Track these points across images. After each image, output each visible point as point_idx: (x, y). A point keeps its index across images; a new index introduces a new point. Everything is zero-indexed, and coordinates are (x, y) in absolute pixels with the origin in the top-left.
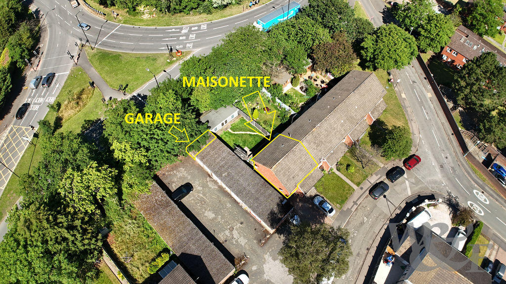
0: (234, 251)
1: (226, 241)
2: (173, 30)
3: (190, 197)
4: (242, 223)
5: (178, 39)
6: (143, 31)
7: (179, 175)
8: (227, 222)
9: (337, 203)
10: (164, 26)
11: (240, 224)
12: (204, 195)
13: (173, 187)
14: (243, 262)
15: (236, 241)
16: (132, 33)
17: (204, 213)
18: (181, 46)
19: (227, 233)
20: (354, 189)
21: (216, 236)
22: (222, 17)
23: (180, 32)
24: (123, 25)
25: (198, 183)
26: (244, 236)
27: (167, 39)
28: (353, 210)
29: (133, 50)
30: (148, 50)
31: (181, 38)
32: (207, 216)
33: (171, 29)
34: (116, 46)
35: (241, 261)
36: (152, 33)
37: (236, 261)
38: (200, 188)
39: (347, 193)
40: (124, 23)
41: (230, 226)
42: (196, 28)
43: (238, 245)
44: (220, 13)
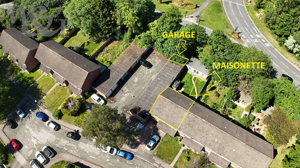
0: (117, 96)
1: (123, 91)
2: (256, 30)
3: (144, 68)
4: (134, 96)
5: (249, 34)
6: (246, 17)
7: (156, 60)
8: (133, 89)
9: (157, 152)
10: (256, 25)
11: (133, 95)
12: (147, 75)
13: (148, 60)
14: (112, 101)
15: (123, 95)
16: (242, 12)
17: (137, 77)
18: (245, 37)
19: (128, 90)
20: (170, 164)
21: (124, 85)
22: (281, 53)
23: (256, 34)
24: (245, 7)
25: (154, 70)
26: (126, 99)
27: (246, 29)
28: (155, 164)
29: (229, 16)
30: (233, 22)
31: (251, 35)
32: (135, 78)
33: (256, 29)
34: (228, 8)
35: (112, 100)
36: (247, 21)
37: (112, 98)
38: (150, 72)
39: (166, 159)
40: (247, 7)
41: (131, 91)
42: (264, 41)
43: (121, 97)
44: (285, 51)
